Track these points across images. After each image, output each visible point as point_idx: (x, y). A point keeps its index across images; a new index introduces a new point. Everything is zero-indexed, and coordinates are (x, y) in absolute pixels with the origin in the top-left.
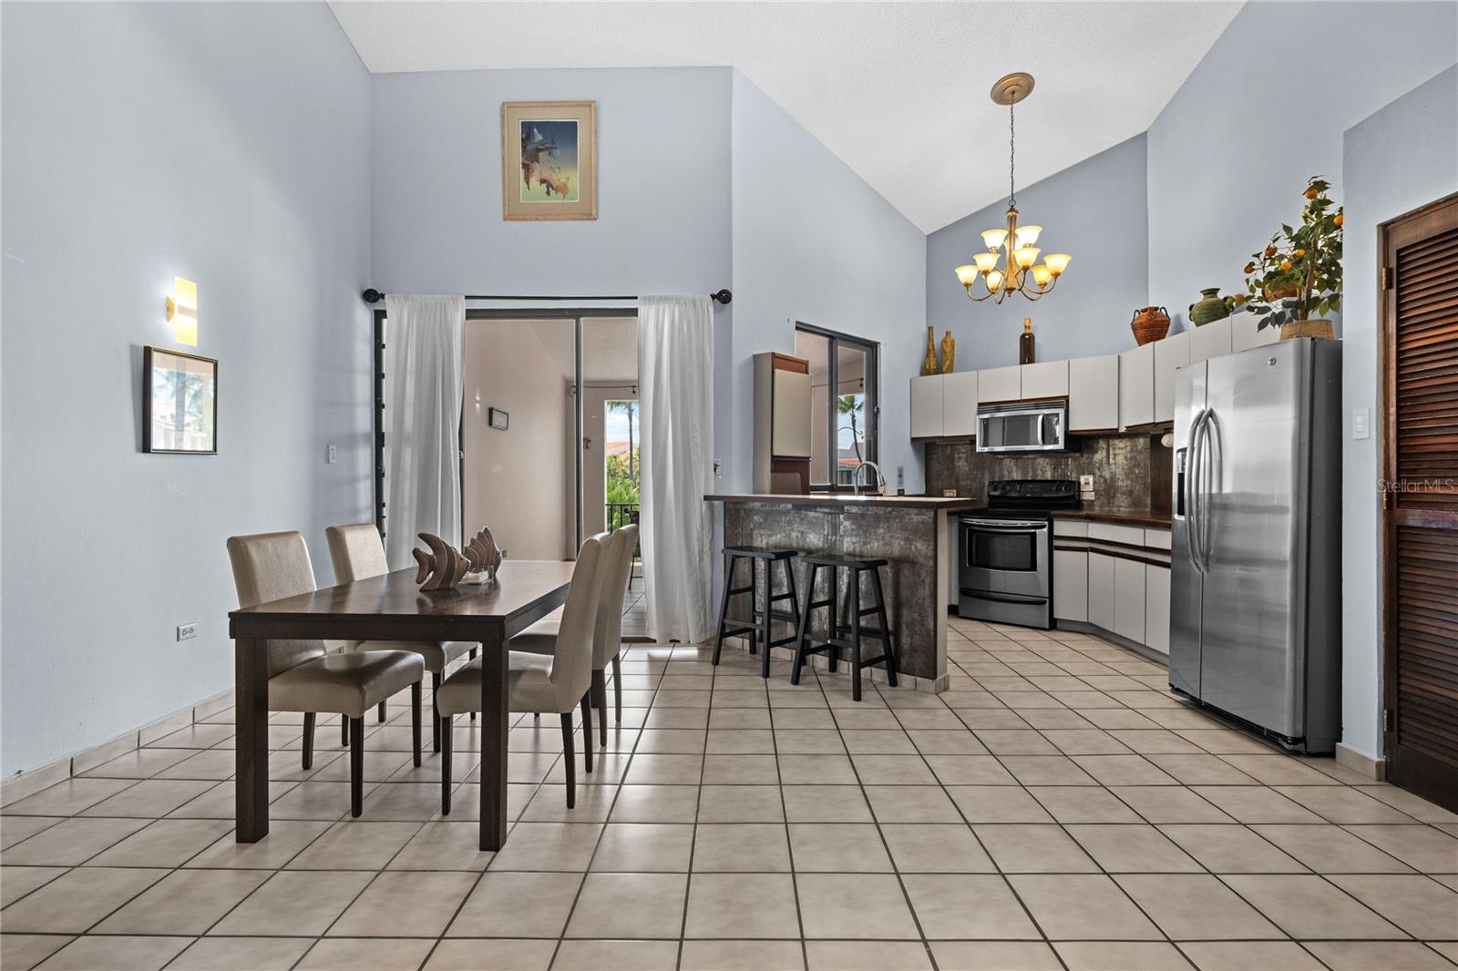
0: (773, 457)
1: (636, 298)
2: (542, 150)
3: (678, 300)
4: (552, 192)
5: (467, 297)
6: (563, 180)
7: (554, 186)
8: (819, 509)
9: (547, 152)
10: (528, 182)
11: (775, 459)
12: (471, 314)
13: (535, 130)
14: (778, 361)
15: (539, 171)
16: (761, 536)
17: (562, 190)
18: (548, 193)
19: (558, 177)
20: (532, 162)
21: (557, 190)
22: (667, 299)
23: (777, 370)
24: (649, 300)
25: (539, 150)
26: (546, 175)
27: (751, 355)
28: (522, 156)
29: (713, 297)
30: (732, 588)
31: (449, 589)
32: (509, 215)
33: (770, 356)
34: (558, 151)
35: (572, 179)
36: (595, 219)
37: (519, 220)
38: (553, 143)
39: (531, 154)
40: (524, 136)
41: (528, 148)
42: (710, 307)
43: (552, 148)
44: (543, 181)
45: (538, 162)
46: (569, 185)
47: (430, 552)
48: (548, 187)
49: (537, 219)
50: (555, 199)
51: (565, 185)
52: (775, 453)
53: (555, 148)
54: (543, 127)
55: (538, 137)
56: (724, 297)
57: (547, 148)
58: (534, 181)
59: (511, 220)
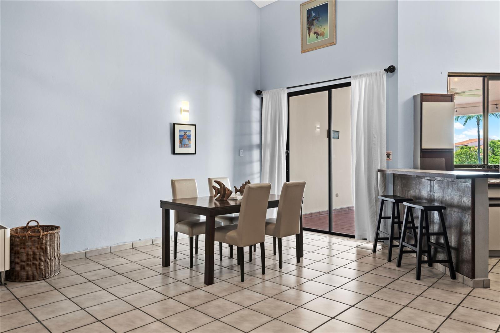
0: (422, 149)
1: (350, 77)
2: (315, 20)
3: (368, 75)
4: (319, 37)
5: (287, 88)
6: (323, 30)
7: (319, 33)
8: (426, 178)
9: (317, 20)
10: (309, 35)
11: (423, 151)
12: (290, 95)
13: (312, 12)
14: (425, 98)
15: (314, 29)
16: (405, 191)
17: (322, 34)
18: (317, 38)
19: (320, 30)
20: (311, 26)
21: (320, 35)
22: (363, 75)
23: (423, 103)
24: (356, 77)
25: (313, 20)
26: (316, 30)
27: (412, 96)
28: (308, 25)
29: (386, 70)
30: (383, 216)
31: (224, 200)
32: (303, 51)
33: (420, 95)
34: (320, 18)
35: (326, 29)
36: (335, 44)
37: (306, 52)
38: (319, 15)
39: (310, 23)
40: (308, 16)
41: (310, 20)
42: (385, 76)
43: (318, 18)
44: (315, 33)
45: (313, 25)
46: (325, 32)
47: (219, 187)
48: (317, 35)
49: (313, 50)
50: (320, 39)
51: (323, 32)
52: (423, 147)
53: (320, 17)
54: (315, 9)
55: (313, 14)
56: (391, 70)
57: (317, 18)
58: (312, 34)
59: (304, 52)
